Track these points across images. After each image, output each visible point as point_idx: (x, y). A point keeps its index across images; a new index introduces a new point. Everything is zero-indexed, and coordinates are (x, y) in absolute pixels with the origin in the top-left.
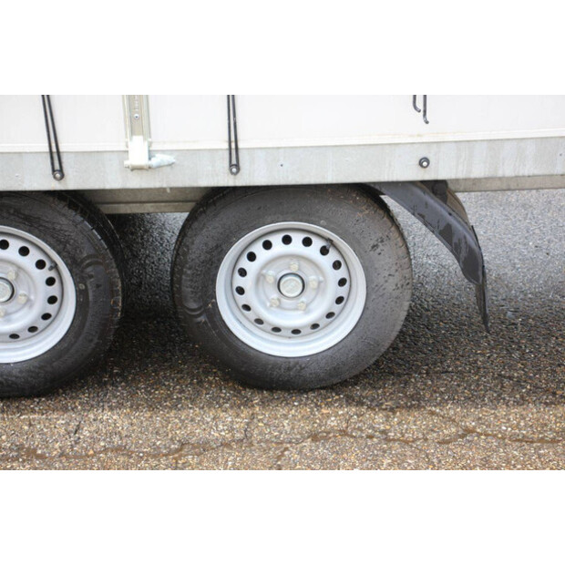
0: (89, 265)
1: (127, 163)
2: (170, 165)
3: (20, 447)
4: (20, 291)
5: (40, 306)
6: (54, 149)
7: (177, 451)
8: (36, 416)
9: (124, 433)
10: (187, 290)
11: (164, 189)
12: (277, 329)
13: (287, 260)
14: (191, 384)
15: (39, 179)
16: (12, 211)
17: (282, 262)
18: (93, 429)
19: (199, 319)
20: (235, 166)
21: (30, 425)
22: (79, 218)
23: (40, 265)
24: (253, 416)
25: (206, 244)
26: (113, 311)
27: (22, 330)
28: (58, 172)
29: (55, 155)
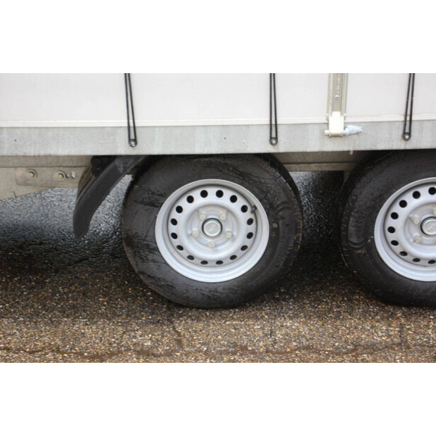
0: (282, 210)
1: (327, 132)
2: (358, 133)
3: (235, 345)
4: (226, 229)
5: (241, 240)
6: (273, 122)
7: (353, 351)
8: (237, 322)
9: (308, 337)
10: (352, 229)
11: (349, 152)
12: (417, 260)
13: (430, 207)
15: (260, 146)
16: (231, 169)
17: (425, 208)
18: (283, 332)
19: (360, 251)
20: (407, 134)
21: (235, 329)
22: (278, 174)
23: (244, 209)
24: (402, 326)
25: (372, 194)
26: (296, 244)
27: (226, 258)
28: (274, 139)
29: (274, 127)
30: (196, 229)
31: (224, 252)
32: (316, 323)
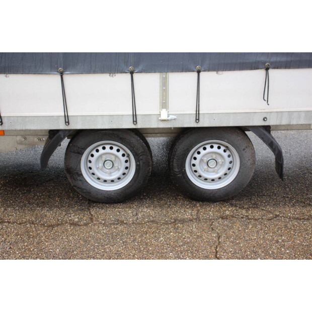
0: (141, 156)
1: (160, 118)
2: (175, 119)
3: (118, 220)
4: (116, 165)
5: (122, 170)
6: (134, 114)
7: (174, 222)
8: (120, 210)
9: (154, 216)
10: (175, 165)
11: (171, 128)
12: (206, 179)
13: (211, 154)
14: (173, 199)
15: (129, 125)
16: (116, 136)
17: (208, 155)
18: (142, 214)
19: (179, 175)
20: (197, 120)
21: (119, 213)
22: (139, 139)
23: (123, 155)
24: (198, 211)
25: (183, 148)
26: (148, 172)
27: (115, 179)
28: (135, 122)
29: (135, 116)
30: (101, 165)
31: (114, 176)
32: (158, 209)
